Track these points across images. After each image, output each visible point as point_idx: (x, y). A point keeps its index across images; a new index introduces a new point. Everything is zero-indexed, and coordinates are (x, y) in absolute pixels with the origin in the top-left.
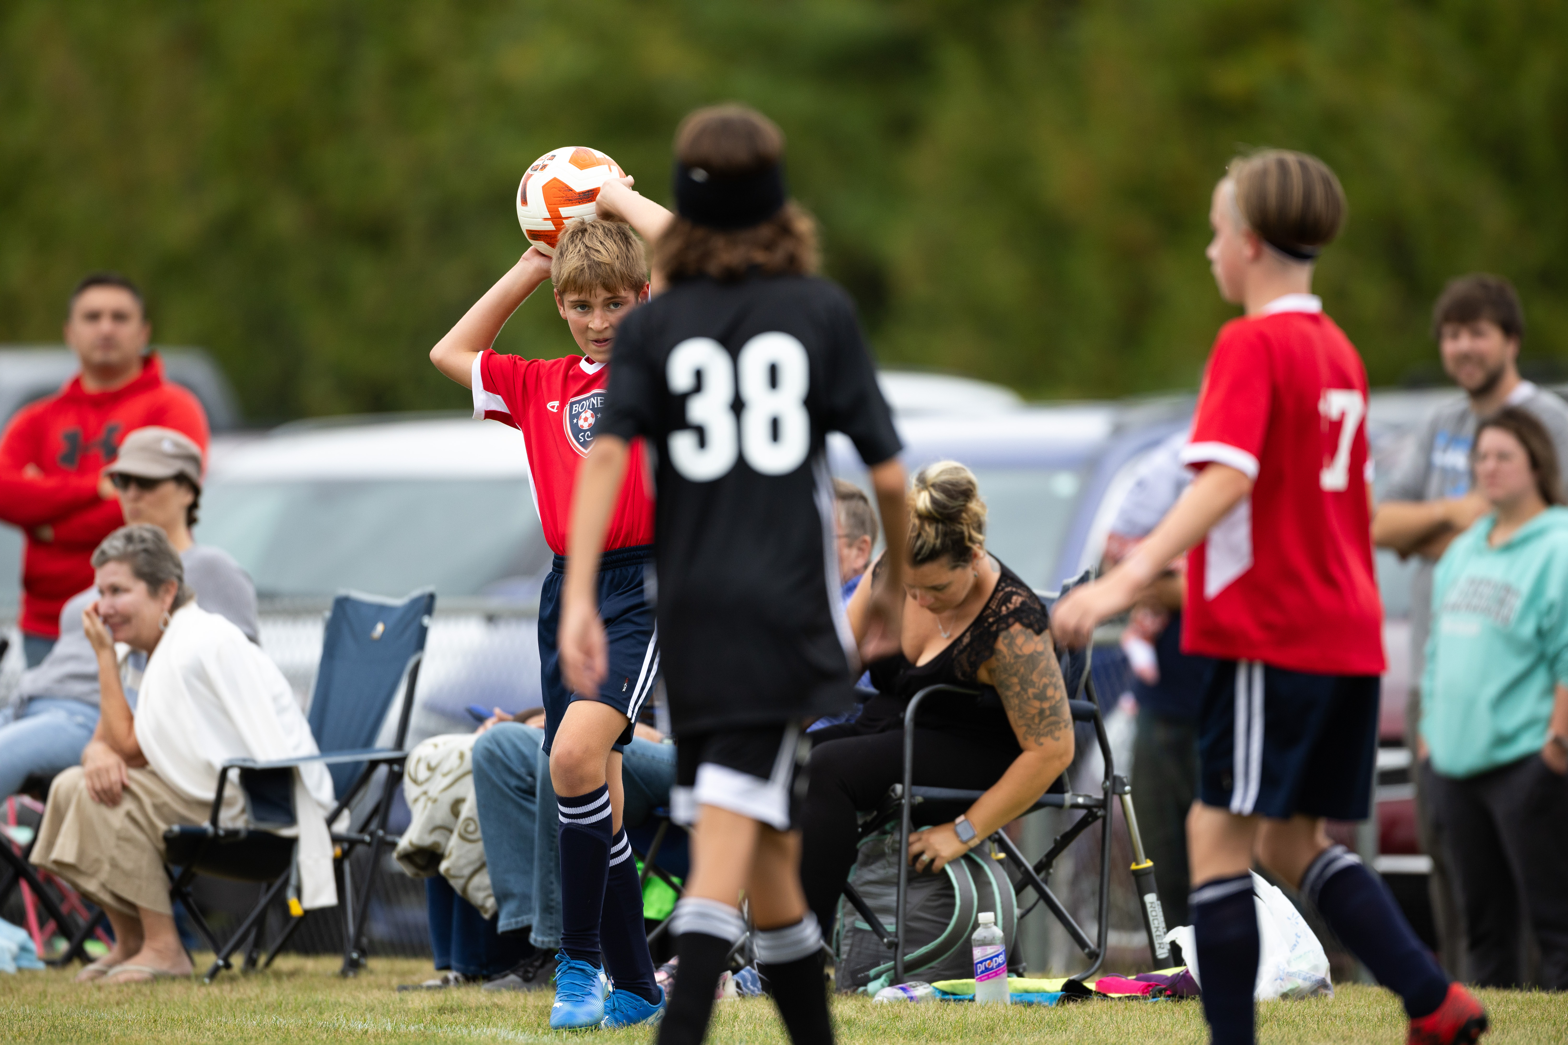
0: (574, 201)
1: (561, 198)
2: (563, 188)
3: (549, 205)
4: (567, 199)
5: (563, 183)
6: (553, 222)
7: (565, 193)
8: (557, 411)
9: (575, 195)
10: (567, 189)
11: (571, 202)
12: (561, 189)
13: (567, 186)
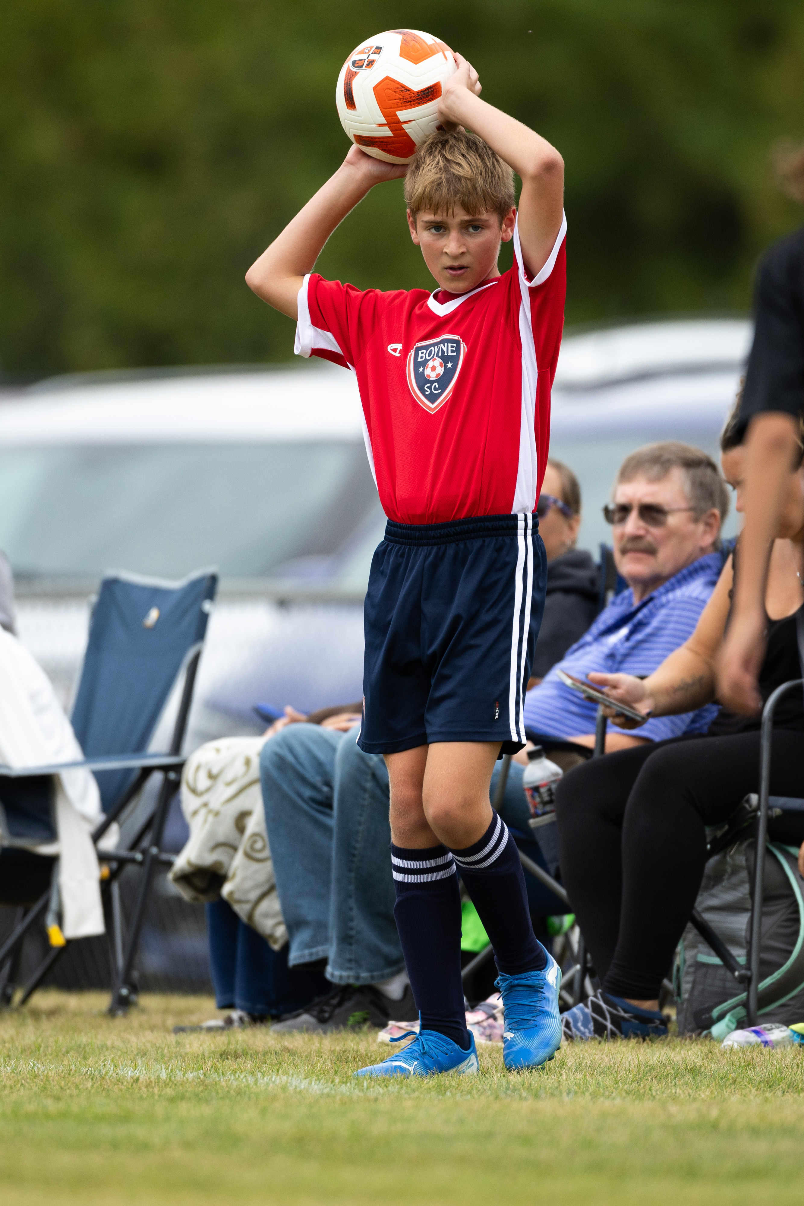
0: (413, 103)
1: (398, 101)
2: (398, 88)
3: (384, 109)
4: (405, 100)
5: (398, 83)
6: (390, 127)
7: (402, 93)
8: (399, 355)
9: (413, 95)
10: (403, 89)
11: (409, 103)
12: (397, 90)
13: (403, 86)
